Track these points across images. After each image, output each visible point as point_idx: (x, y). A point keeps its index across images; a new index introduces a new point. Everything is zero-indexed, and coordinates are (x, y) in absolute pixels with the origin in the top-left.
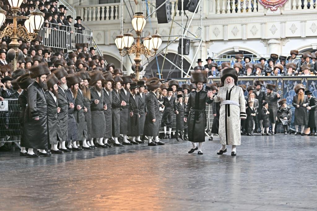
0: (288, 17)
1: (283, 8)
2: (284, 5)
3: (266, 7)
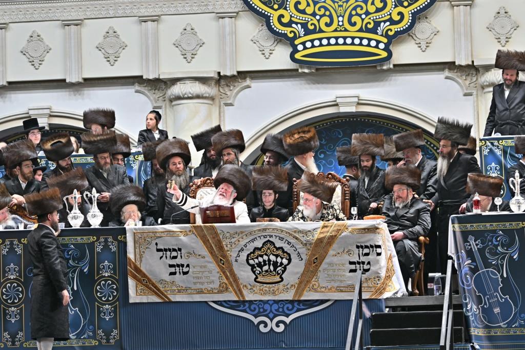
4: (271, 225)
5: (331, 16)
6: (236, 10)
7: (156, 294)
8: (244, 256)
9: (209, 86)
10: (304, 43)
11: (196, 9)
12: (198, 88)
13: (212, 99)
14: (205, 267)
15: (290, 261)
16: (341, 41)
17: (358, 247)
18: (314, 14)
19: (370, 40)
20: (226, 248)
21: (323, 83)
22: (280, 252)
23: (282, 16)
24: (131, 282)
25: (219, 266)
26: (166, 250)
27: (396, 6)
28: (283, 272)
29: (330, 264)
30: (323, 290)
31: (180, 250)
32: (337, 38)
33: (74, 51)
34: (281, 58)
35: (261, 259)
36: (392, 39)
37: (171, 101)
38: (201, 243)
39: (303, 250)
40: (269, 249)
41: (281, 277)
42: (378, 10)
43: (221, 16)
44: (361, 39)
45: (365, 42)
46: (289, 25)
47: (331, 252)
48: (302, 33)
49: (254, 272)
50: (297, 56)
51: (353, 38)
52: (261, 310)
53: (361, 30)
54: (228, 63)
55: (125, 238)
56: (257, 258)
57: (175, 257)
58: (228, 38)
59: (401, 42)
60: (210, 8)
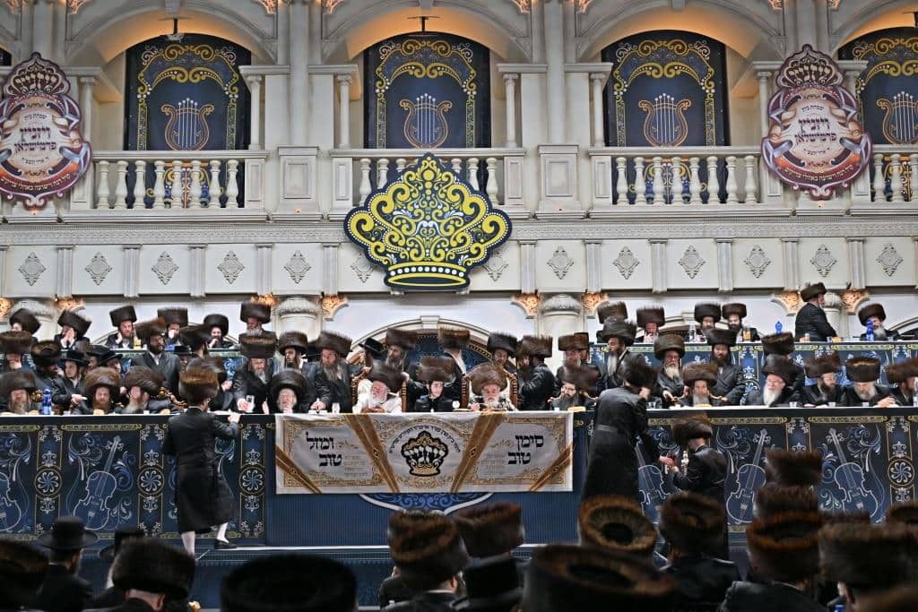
0: (82, 231)
1: (65, 203)
2: (68, 194)
3: (9, 197)
4: (426, 416)
5: (419, 249)
6: (340, 241)
7: (305, 485)
8: (399, 446)
9: (314, 302)
10: (396, 270)
11: (304, 239)
12: (305, 304)
13: (316, 314)
14: (357, 458)
15: (447, 452)
16: (427, 269)
17: (517, 437)
18: (405, 247)
19: (451, 269)
20: (380, 439)
21: (407, 304)
22: (436, 444)
23: (378, 247)
24: (279, 472)
25: (373, 457)
26: (316, 440)
27: (474, 242)
28: (440, 464)
29: (489, 455)
30: (481, 482)
31: (332, 439)
32: (424, 267)
33: (198, 270)
34: (376, 282)
35: (416, 451)
36: (470, 270)
37: (280, 315)
38: (354, 432)
39: (459, 440)
40: (425, 439)
41: (438, 469)
42: (459, 245)
43: (326, 245)
44: (444, 268)
45: (447, 271)
46: (384, 254)
47: (490, 443)
48: (395, 261)
49: (409, 464)
50: (390, 280)
51: (438, 267)
52: (416, 503)
53: (444, 261)
54: (331, 283)
55: (274, 426)
56: (413, 449)
57: (326, 448)
58: (331, 264)
59: (476, 272)
60: (317, 239)
